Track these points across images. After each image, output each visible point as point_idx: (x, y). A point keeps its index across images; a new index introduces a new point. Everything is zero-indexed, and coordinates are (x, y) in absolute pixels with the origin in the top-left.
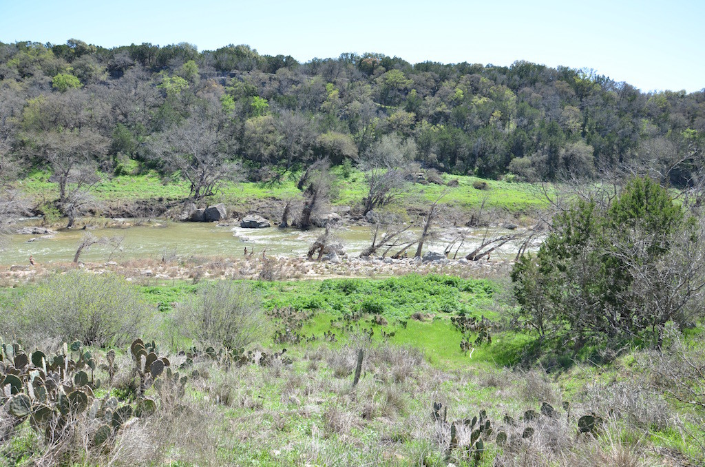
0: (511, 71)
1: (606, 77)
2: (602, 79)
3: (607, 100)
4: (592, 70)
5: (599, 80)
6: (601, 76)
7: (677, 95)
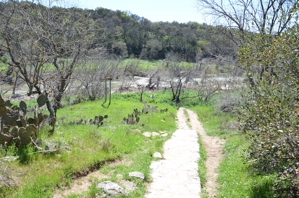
0: (95, 11)
1: (136, 15)
2: (134, 15)
3: (135, 24)
4: (129, 11)
5: (133, 16)
6: (134, 14)
7: (165, 23)
